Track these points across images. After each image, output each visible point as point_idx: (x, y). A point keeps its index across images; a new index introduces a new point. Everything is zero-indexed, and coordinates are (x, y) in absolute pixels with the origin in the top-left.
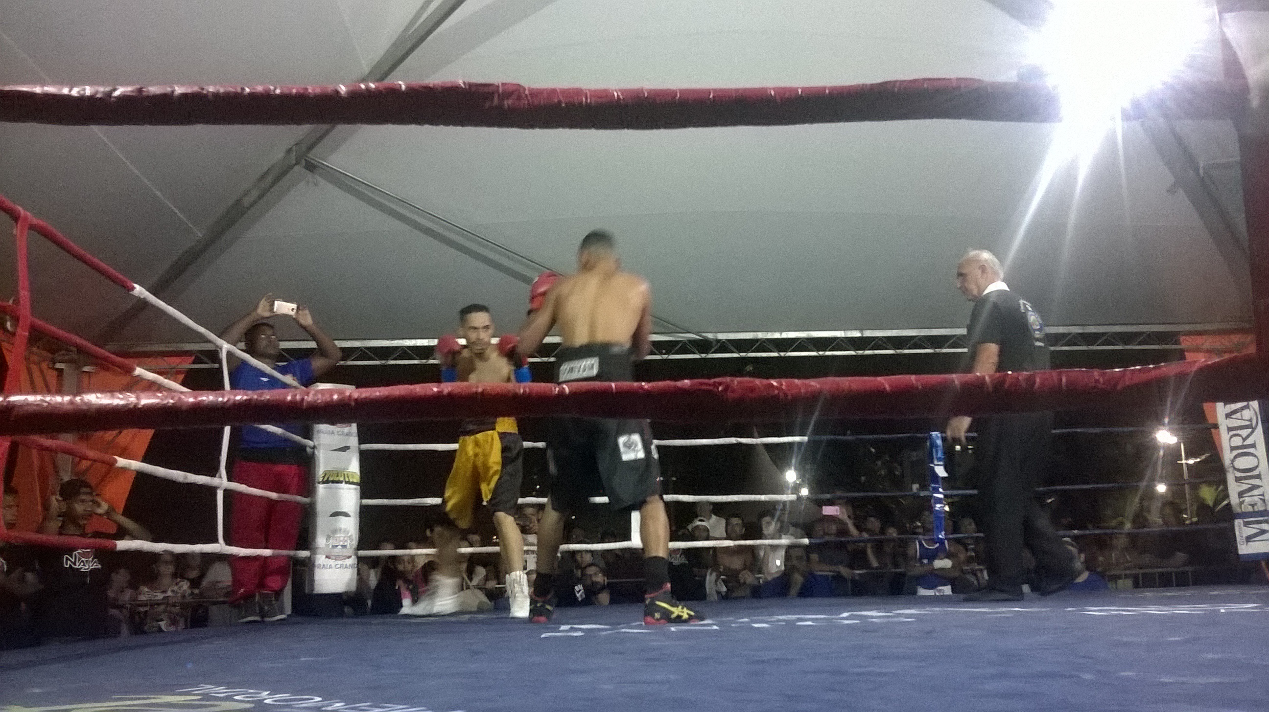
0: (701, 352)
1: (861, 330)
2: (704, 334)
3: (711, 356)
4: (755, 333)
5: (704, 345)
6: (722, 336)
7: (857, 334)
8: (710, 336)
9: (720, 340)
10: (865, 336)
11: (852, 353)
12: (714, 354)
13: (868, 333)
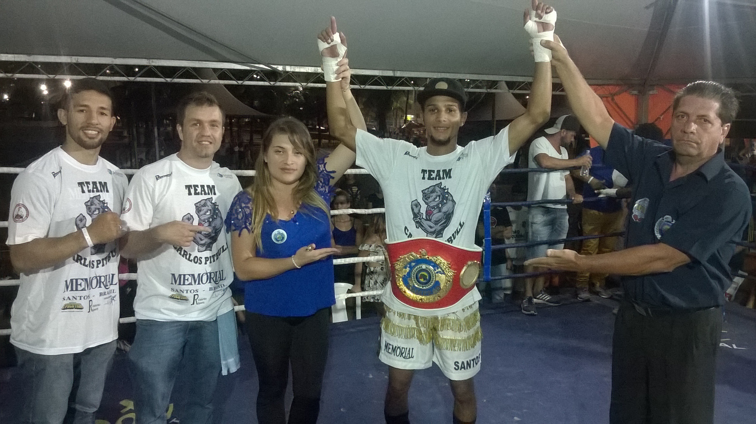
0: (270, 81)
1: (394, 70)
2: (273, 66)
3: (278, 84)
4: (316, 68)
5: (273, 75)
6: (288, 69)
7: (390, 73)
8: (280, 68)
9: (288, 72)
10: (396, 75)
11: (384, 88)
12: (281, 83)
13: (398, 74)
